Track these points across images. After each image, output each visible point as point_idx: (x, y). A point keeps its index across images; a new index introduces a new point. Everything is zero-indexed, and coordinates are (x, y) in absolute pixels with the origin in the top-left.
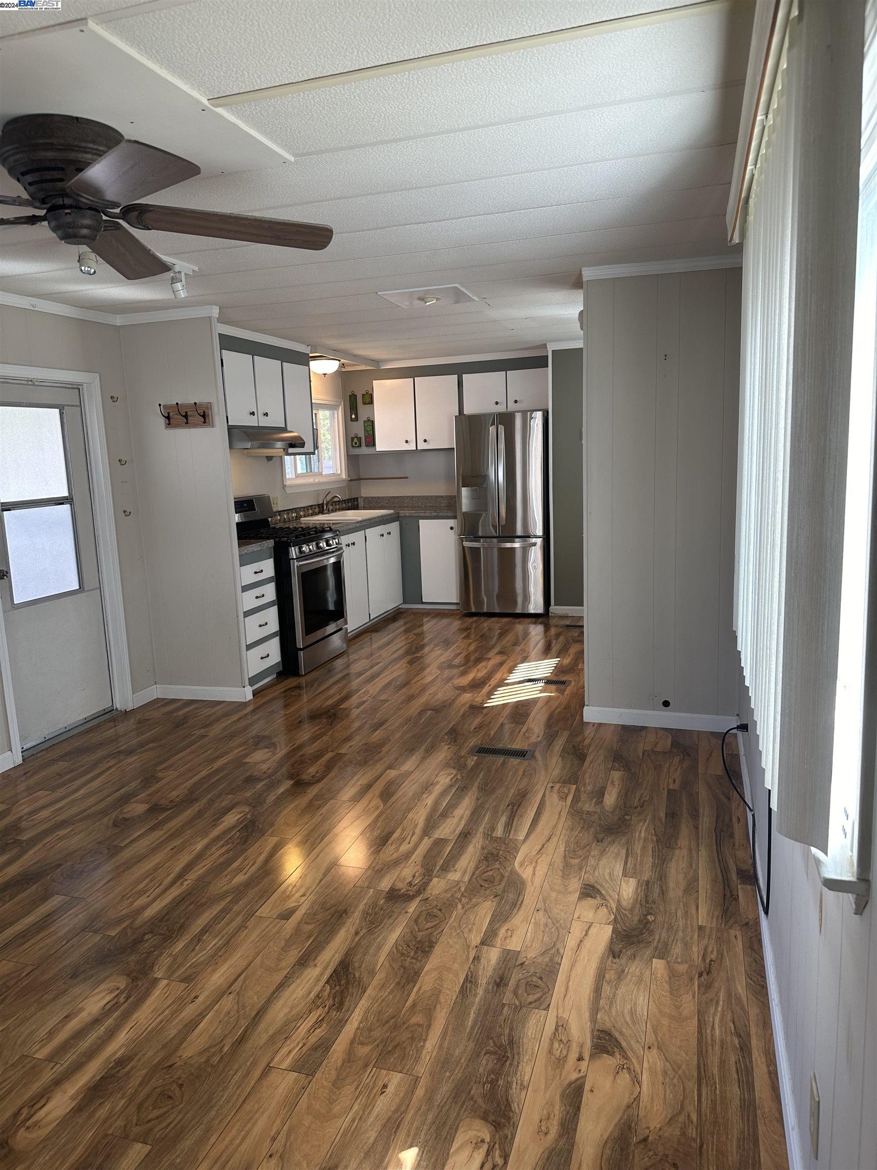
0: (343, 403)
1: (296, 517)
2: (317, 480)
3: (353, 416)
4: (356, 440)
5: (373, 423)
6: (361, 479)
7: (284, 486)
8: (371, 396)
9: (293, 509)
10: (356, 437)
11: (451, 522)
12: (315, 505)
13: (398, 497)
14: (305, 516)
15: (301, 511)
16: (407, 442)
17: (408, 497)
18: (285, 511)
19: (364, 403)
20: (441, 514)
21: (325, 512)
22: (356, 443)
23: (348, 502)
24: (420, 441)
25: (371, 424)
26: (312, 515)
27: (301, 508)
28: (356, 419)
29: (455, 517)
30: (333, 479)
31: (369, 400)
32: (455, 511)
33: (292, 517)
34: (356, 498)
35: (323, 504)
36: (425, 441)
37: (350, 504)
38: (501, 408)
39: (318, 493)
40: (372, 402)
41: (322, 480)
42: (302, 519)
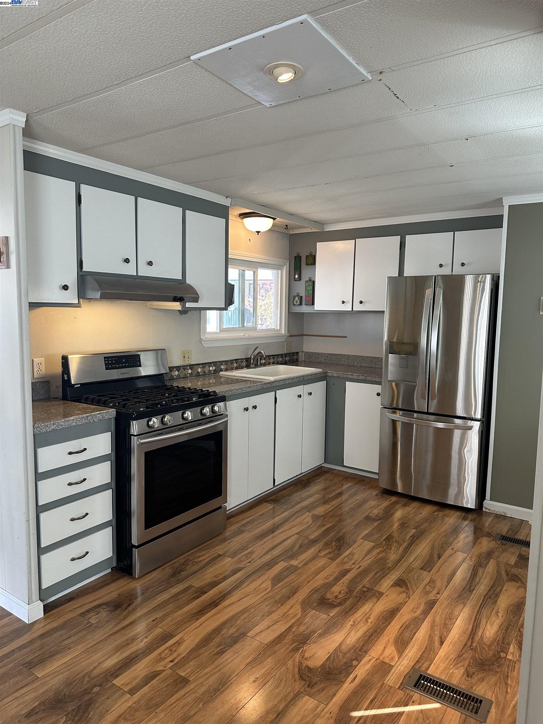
0: (288, 264)
1: (215, 370)
2: (247, 335)
3: (297, 277)
4: (297, 298)
5: (314, 283)
6: (304, 335)
7: (201, 340)
8: (314, 257)
9: (211, 363)
10: (298, 296)
11: (378, 388)
12: (243, 359)
13: (336, 355)
14: (226, 370)
15: (222, 364)
16: (343, 302)
17: (345, 355)
18: (199, 364)
19: (307, 264)
20: (368, 378)
21: (252, 366)
22: (297, 302)
23: (286, 357)
24: (356, 302)
25: (312, 283)
26: (237, 368)
27: (223, 361)
28: (300, 279)
29: (379, 383)
30: (270, 334)
31: (312, 260)
32: (380, 376)
33: (210, 371)
34: (296, 353)
35: (250, 358)
36: (361, 302)
37: (287, 358)
38: (446, 271)
39: (247, 347)
40: (314, 263)
41: (253, 334)
42: (221, 373)
